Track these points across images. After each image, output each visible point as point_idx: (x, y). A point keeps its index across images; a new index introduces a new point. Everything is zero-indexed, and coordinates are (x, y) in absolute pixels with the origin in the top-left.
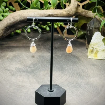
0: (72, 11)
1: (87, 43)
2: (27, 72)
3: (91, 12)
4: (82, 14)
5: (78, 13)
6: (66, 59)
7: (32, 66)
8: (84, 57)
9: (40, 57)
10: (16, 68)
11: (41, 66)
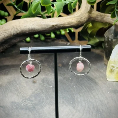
0: (83, 17)
1: (105, 57)
2: (26, 109)
3: (110, 15)
4: (97, 19)
5: (92, 18)
6: (78, 84)
7: (33, 99)
8: (102, 79)
9: (43, 83)
10: (12, 103)
11: (45, 98)
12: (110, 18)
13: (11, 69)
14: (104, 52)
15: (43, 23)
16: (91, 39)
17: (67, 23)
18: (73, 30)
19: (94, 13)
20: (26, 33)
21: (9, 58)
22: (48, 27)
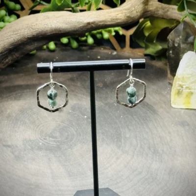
0: (135, 10)
1: (169, 72)
2: (46, 150)
3: (176, 7)
4: (157, 14)
6: (126, 113)
7: (58, 134)
8: (164, 106)
9: (74, 111)
10: (25, 141)
11: (75, 133)
12: (176, 11)
13: (25, 91)
14: (168, 64)
15: (73, 20)
16: (149, 45)
17: (109, 20)
18: (121, 32)
19: (152, 5)
20: (48, 34)
21: (22, 74)
22: (81, 26)
